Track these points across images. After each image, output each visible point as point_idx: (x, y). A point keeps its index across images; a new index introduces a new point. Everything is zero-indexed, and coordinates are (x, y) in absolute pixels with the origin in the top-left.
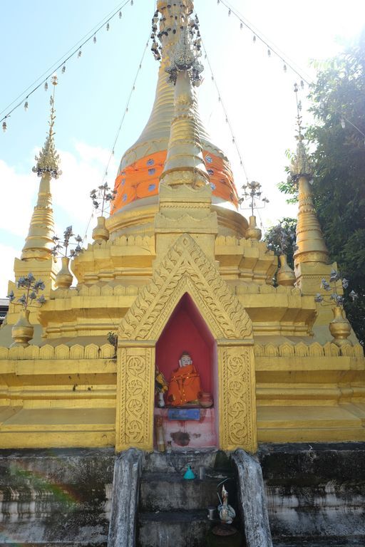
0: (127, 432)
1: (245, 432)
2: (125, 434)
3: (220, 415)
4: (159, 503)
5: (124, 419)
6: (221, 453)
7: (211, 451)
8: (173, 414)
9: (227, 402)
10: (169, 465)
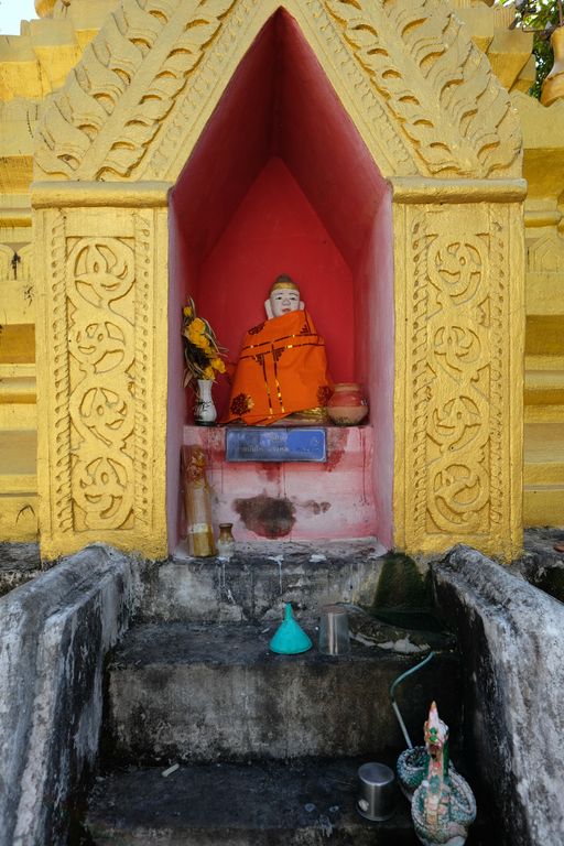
0: (78, 495)
1: (483, 494)
2: (72, 501)
3: (399, 438)
4: (178, 737)
5: (65, 452)
6: (397, 561)
7: (364, 554)
8: (242, 445)
9: (422, 395)
10: (224, 598)
